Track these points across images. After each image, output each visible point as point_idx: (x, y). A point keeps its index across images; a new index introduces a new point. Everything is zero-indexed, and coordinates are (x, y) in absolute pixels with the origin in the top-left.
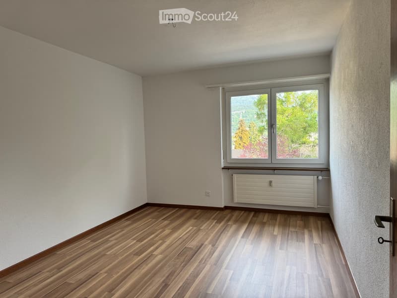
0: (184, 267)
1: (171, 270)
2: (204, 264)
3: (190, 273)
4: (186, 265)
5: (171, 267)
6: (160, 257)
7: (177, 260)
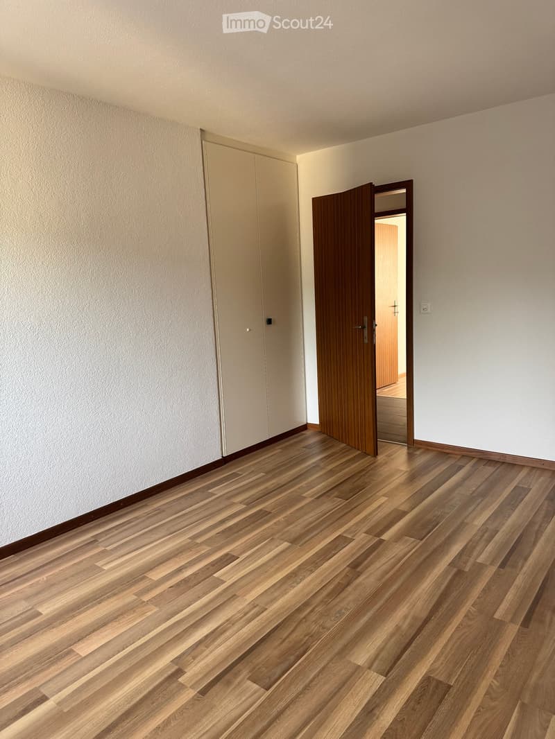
0: (306, 604)
1: (338, 600)
2: (256, 603)
3: (301, 585)
4: (299, 610)
5: (338, 608)
6: (361, 656)
7: (314, 628)
